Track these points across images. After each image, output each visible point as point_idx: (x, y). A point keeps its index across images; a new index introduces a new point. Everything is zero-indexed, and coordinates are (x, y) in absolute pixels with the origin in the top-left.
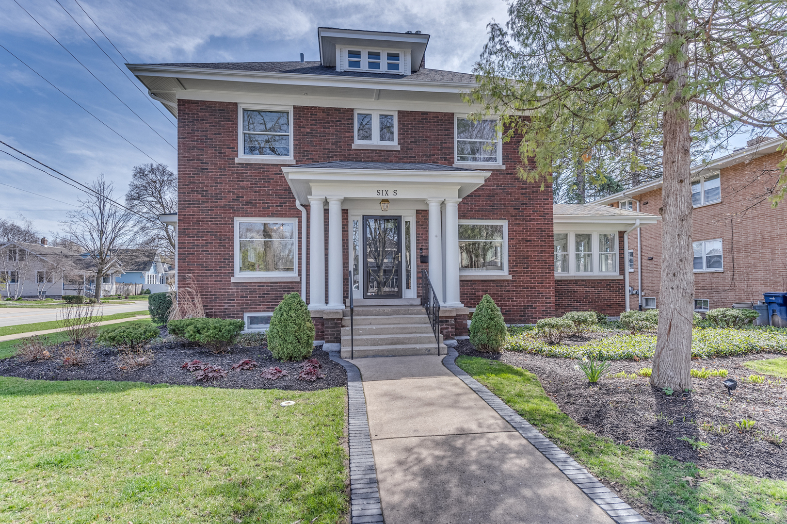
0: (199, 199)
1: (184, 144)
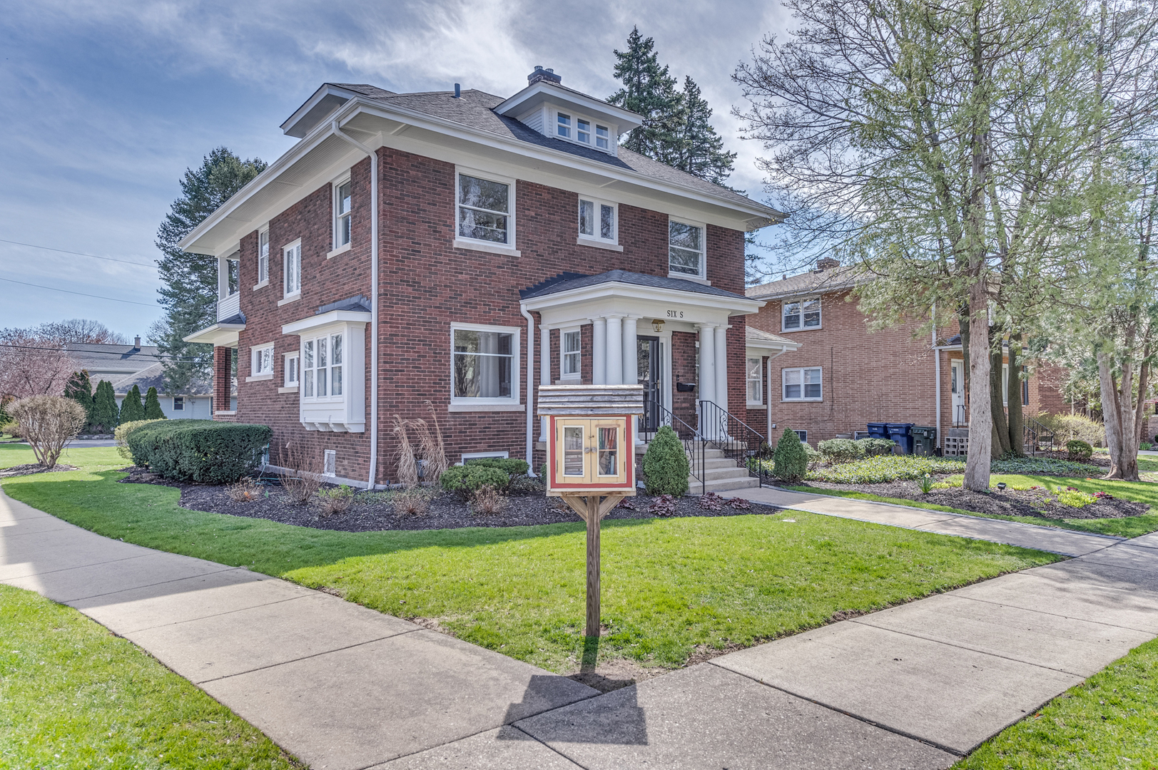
0: (410, 293)
1: (391, 212)
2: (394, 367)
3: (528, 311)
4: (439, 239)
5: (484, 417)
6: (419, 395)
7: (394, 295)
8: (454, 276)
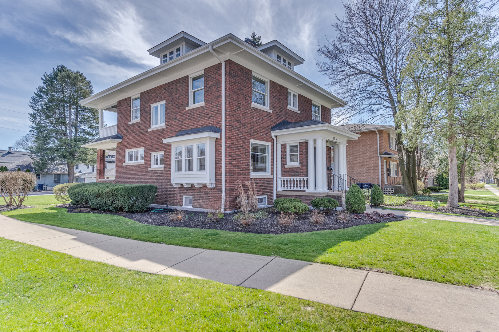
0: (238, 126)
1: (232, 89)
2: (233, 158)
3: (275, 136)
4: (247, 103)
5: (261, 181)
6: (241, 171)
7: (232, 126)
8: (251, 119)
